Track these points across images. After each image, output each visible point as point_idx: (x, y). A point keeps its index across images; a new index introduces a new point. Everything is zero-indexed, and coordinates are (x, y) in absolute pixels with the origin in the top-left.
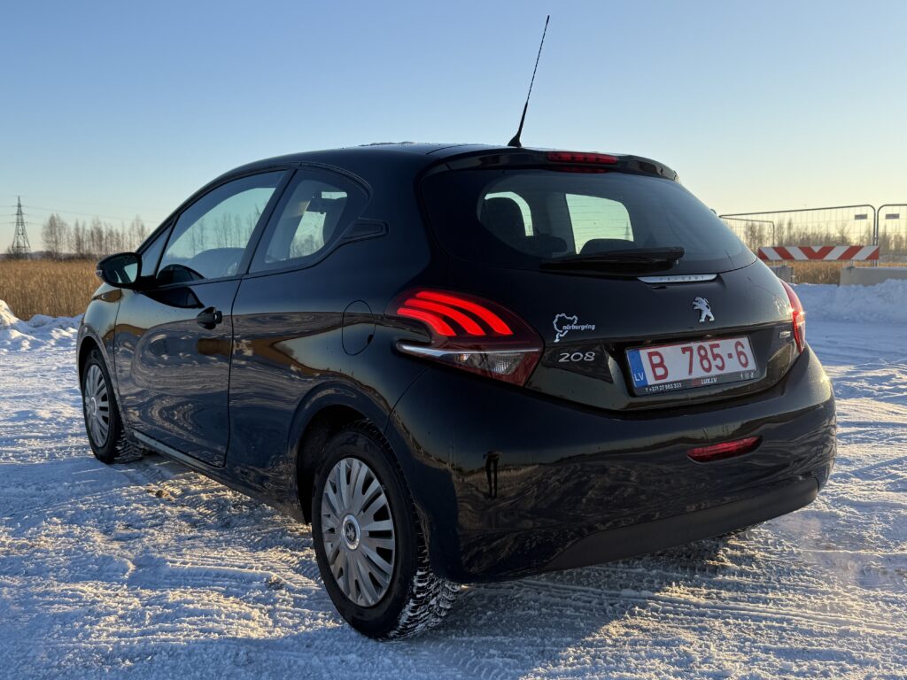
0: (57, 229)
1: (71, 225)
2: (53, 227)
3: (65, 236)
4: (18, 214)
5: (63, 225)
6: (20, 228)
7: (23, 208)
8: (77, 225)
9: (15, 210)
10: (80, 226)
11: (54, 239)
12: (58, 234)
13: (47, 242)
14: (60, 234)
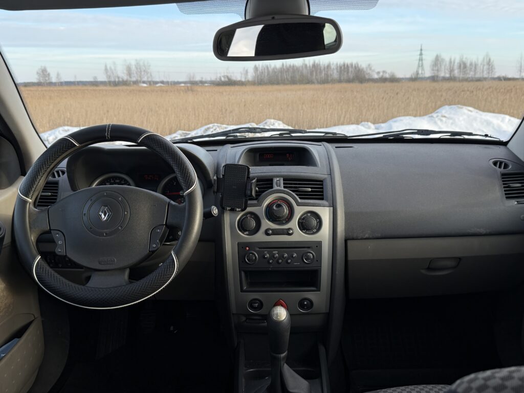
0: (439, 62)
1: (447, 60)
2: (437, 61)
3: (443, 67)
5: (443, 60)
6: (421, 62)
8: (451, 59)
10: (452, 60)
11: (437, 68)
12: (439, 65)
13: (433, 70)
14: (441, 66)
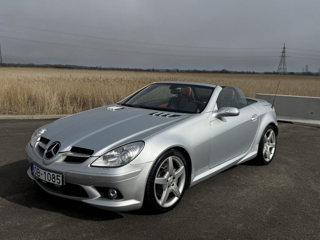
4: (283, 52)
7: (286, 49)
9: (282, 50)
